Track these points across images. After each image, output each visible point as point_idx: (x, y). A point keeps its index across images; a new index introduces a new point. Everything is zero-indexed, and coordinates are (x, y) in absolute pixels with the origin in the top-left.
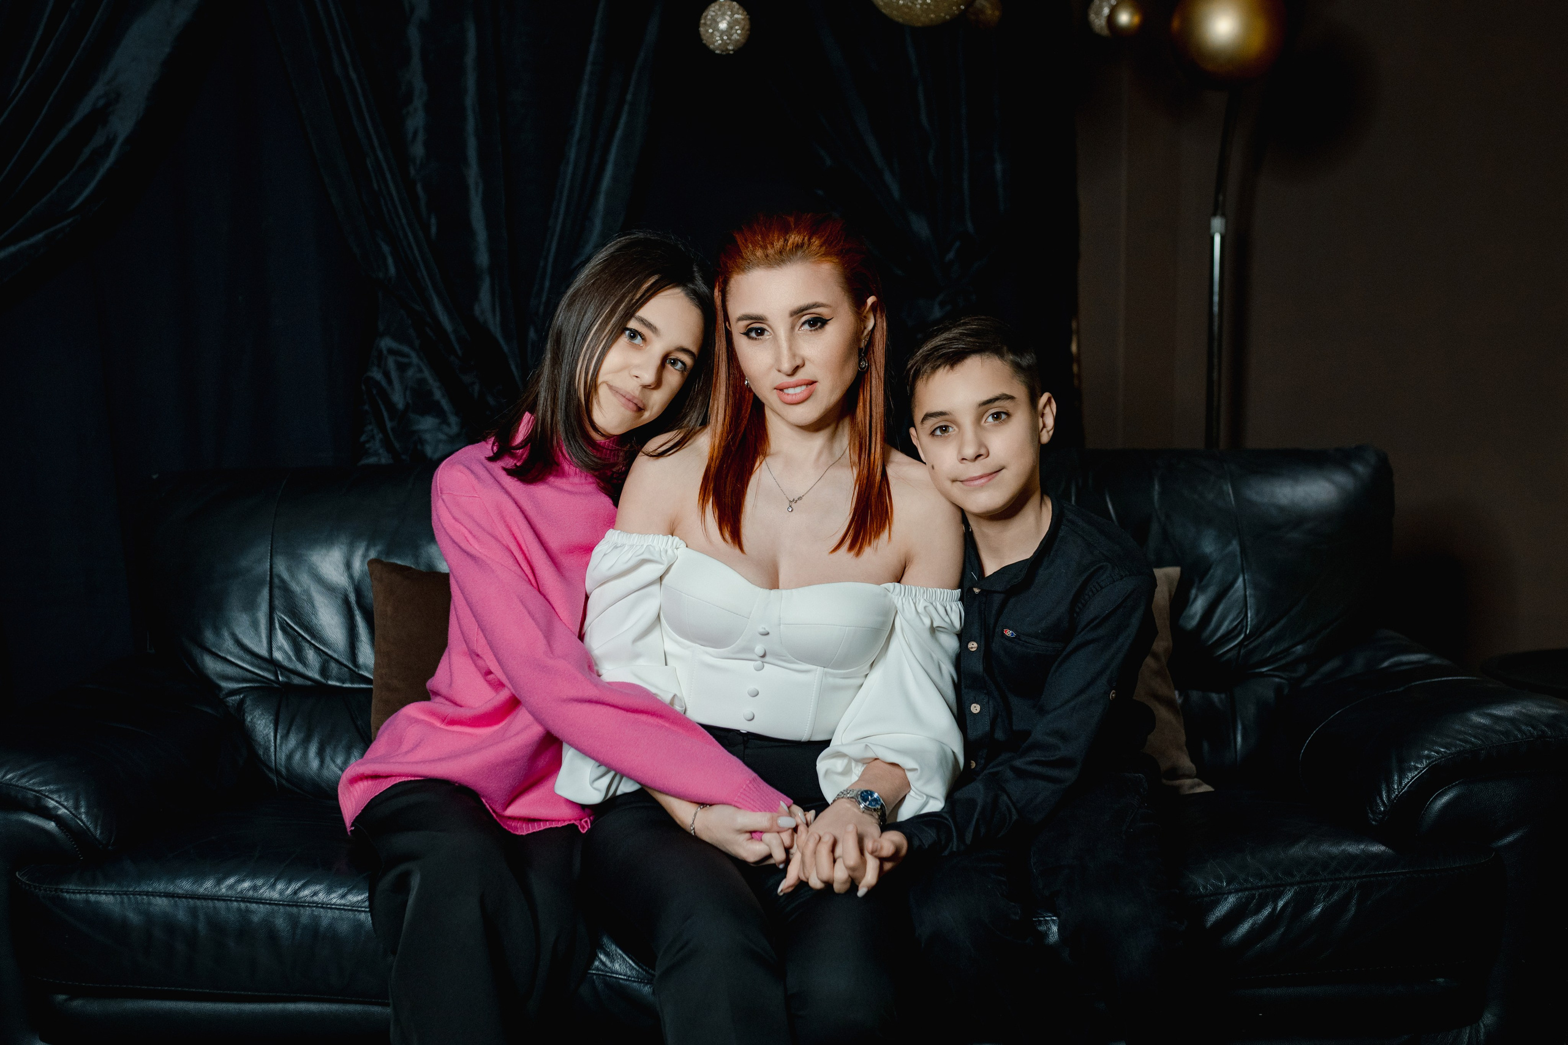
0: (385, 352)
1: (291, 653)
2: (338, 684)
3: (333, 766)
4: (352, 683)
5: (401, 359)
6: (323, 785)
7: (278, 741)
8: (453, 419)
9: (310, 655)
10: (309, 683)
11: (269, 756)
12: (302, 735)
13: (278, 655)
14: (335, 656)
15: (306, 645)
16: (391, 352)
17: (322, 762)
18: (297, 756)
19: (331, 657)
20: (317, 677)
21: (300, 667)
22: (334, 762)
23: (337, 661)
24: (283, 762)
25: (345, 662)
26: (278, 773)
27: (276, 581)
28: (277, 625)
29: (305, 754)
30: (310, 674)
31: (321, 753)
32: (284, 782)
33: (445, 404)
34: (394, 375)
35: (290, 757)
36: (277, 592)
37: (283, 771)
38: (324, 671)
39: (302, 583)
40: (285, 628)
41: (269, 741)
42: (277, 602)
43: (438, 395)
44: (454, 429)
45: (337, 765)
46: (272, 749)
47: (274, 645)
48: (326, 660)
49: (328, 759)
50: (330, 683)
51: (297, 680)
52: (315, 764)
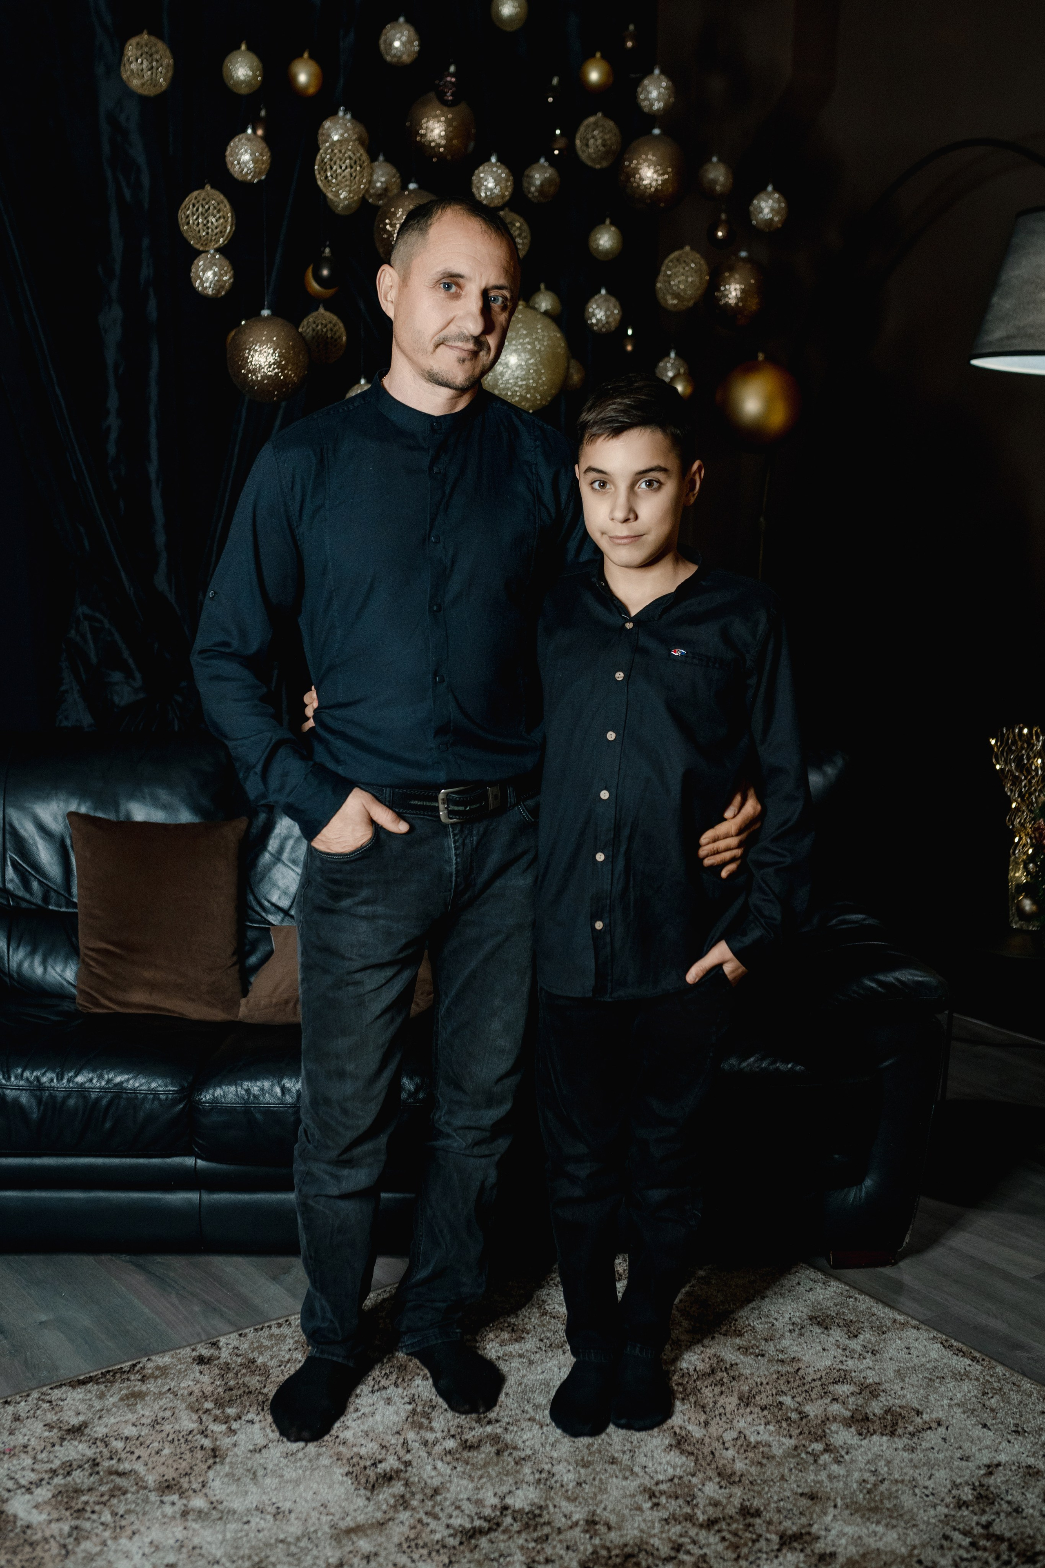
0: (82, 618)
1: (20, 885)
2: (56, 909)
3: (54, 973)
4: (67, 908)
5: (97, 625)
6: (46, 987)
7: (11, 953)
8: (138, 675)
9: (35, 885)
10: (34, 907)
11: (4, 964)
12: (29, 949)
13: (10, 886)
14: (55, 888)
15: (32, 878)
16: (86, 617)
17: (45, 969)
18: (26, 965)
19: (51, 888)
20: (40, 902)
21: (27, 896)
22: (55, 970)
23: (55, 891)
24: (15, 969)
25: (62, 892)
26: (10, 976)
27: (8, 827)
28: (9, 863)
29: (32, 963)
30: (34, 900)
31: (44, 963)
32: (15, 984)
33: (131, 661)
34: (89, 636)
35: (20, 965)
36: (8, 836)
37: (15, 975)
38: (46, 899)
39: (28, 829)
40: (15, 865)
41: (4, 952)
42: (8, 845)
43: (126, 654)
44: (138, 683)
45: (57, 973)
46: (6, 958)
47: (7, 878)
48: (47, 891)
49: (49, 969)
50: (50, 907)
51: (24, 905)
52: (39, 971)
